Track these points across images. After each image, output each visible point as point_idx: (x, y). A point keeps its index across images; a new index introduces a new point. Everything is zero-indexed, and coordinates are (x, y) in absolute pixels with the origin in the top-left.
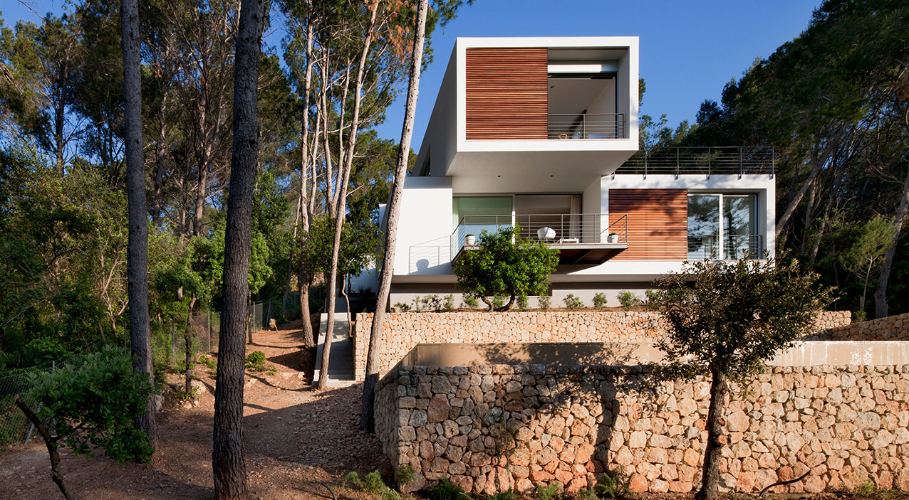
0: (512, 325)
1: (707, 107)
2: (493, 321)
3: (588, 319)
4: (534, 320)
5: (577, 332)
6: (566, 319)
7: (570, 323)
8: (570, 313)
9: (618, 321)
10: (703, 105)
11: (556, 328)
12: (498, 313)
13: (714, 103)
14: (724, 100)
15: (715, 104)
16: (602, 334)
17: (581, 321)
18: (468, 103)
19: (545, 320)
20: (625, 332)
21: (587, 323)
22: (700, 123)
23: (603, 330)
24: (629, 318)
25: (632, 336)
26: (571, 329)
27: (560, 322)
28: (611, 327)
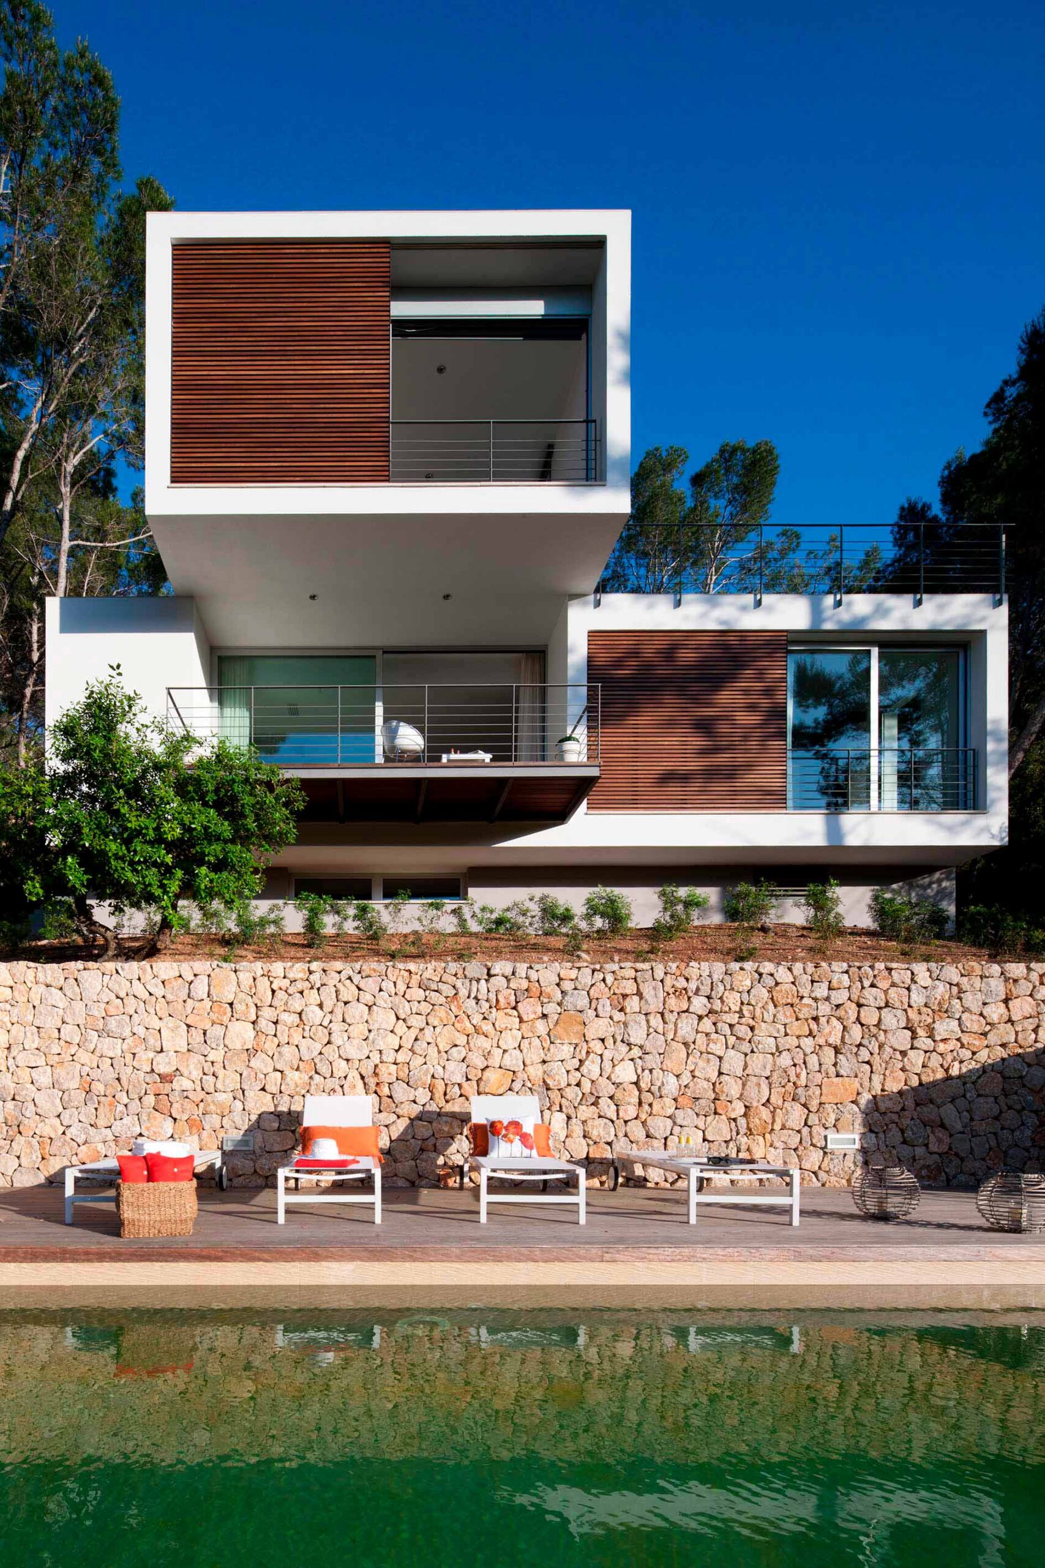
0: (131, 1004)
1: (912, 513)
2: (71, 988)
3: (370, 985)
4: (201, 988)
5: (337, 1027)
6: (300, 985)
7: (313, 997)
8: (315, 966)
9: (463, 992)
10: (902, 509)
11: (267, 1013)
12: (90, 964)
13: (924, 505)
14: (946, 499)
15: (927, 507)
16: (413, 1033)
17: (348, 992)
18: (178, 386)
19: (233, 987)
20: (487, 1027)
21: (367, 998)
22: (900, 546)
23: (417, 1022)
24: (499, 982)
25: (509, 1040)
26: (314, 1015)
27: (280, 994)
28: (441, 1012)
